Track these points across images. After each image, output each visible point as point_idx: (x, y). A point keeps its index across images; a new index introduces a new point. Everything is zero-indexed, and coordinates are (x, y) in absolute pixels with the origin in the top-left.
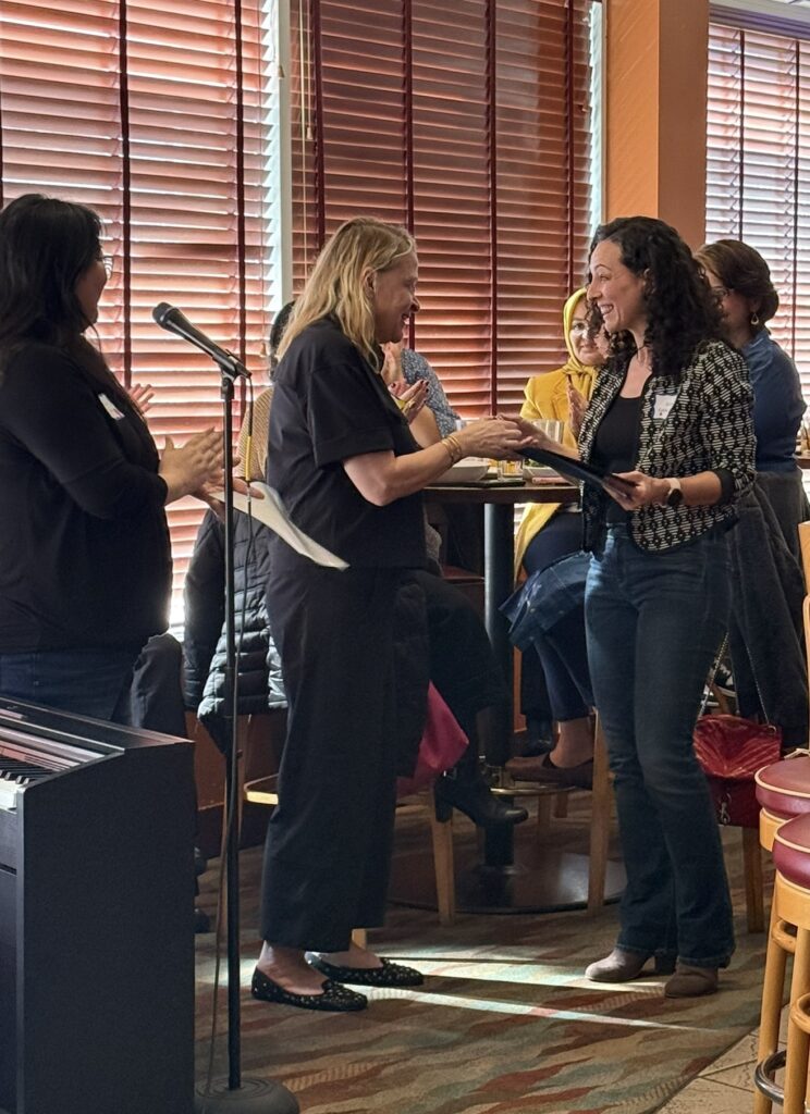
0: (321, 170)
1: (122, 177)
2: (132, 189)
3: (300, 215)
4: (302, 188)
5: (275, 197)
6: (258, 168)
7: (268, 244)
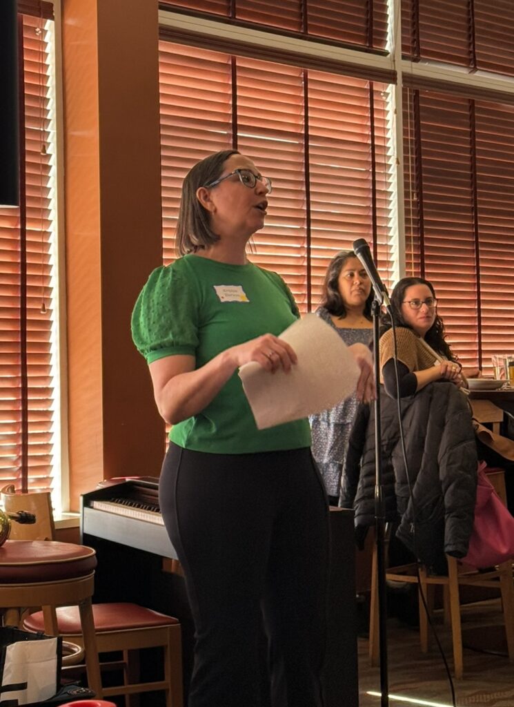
0: (422, 217)
1: (306, 221)
2: (312, 228)
3: (409, 243)
4: (410, 228)
5: (395, 233)
6: (385, 216)
7: (391, 259)
